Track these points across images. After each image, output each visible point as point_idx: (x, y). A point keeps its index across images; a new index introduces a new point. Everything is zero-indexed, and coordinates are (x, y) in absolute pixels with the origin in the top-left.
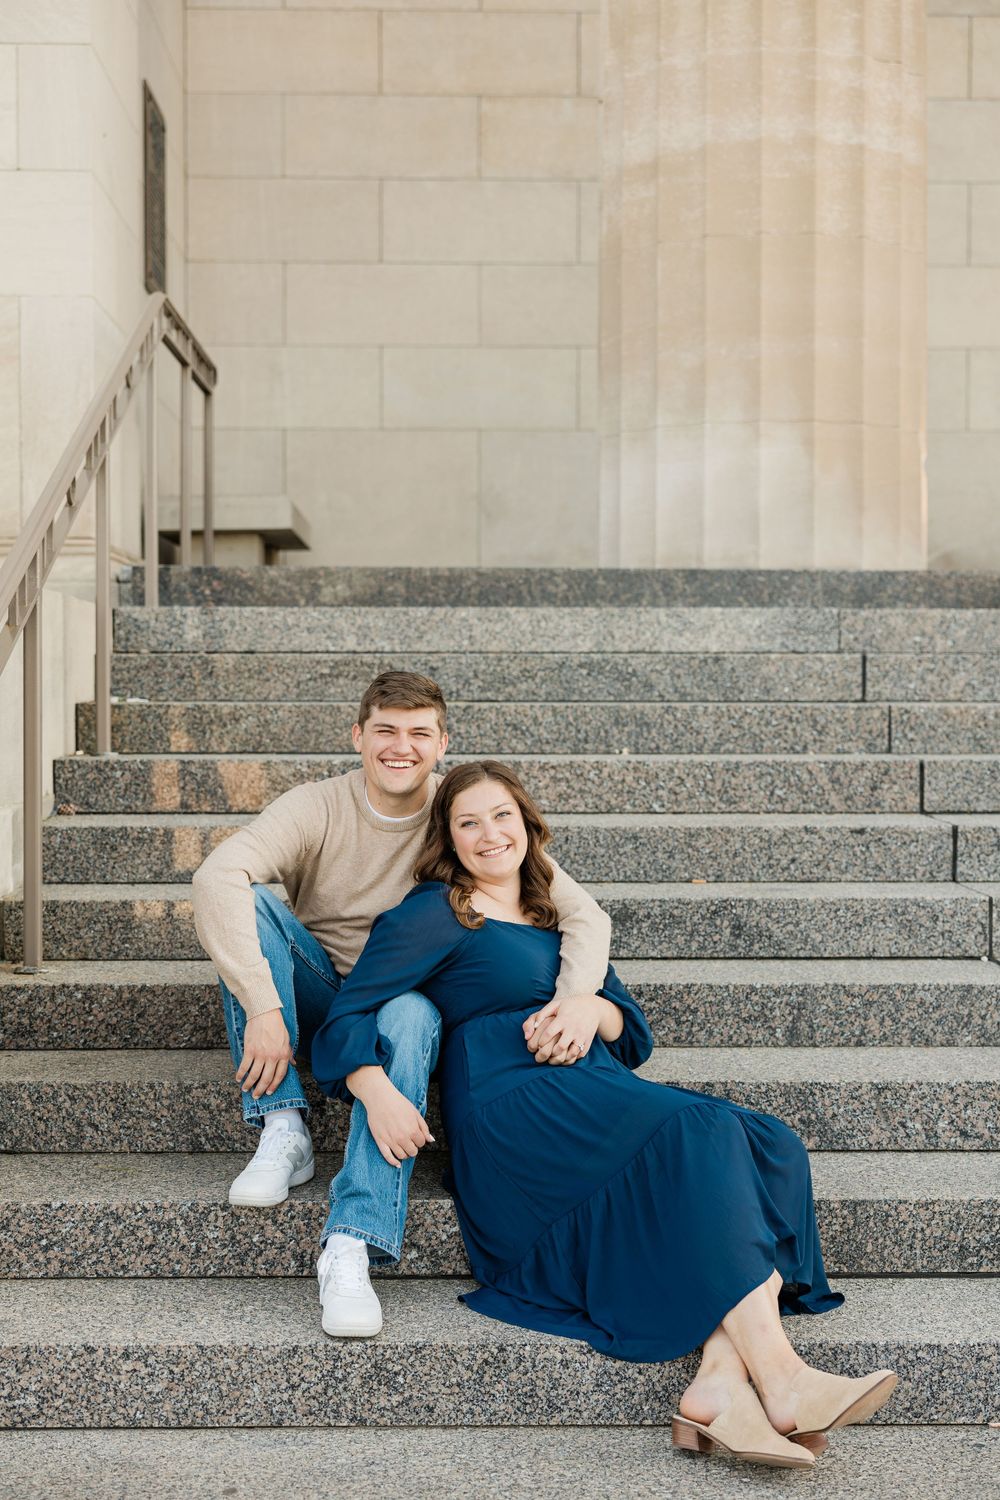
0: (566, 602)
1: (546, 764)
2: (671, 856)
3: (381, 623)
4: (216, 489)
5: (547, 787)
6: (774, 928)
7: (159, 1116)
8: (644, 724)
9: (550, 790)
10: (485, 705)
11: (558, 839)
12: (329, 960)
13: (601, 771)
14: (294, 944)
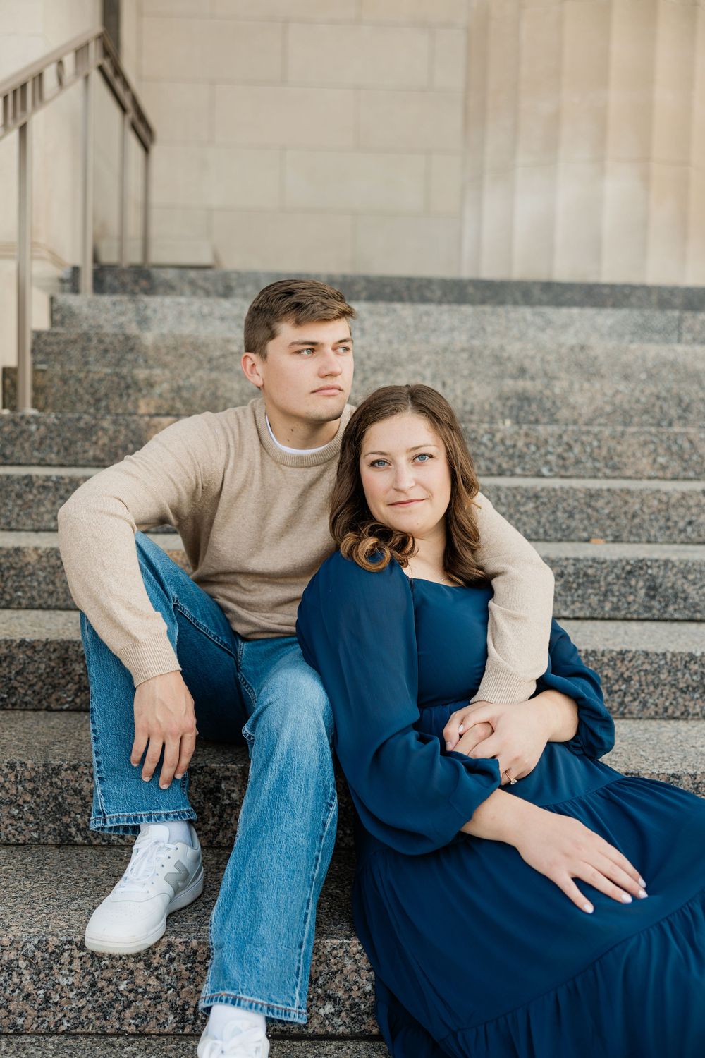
2: (571, 516)
4: (155, 230)
6: (691, 590)
7: (21, 802)
8: (525, 399)
12: (223, 617)
13: (493, 436)
14: (177, 601)
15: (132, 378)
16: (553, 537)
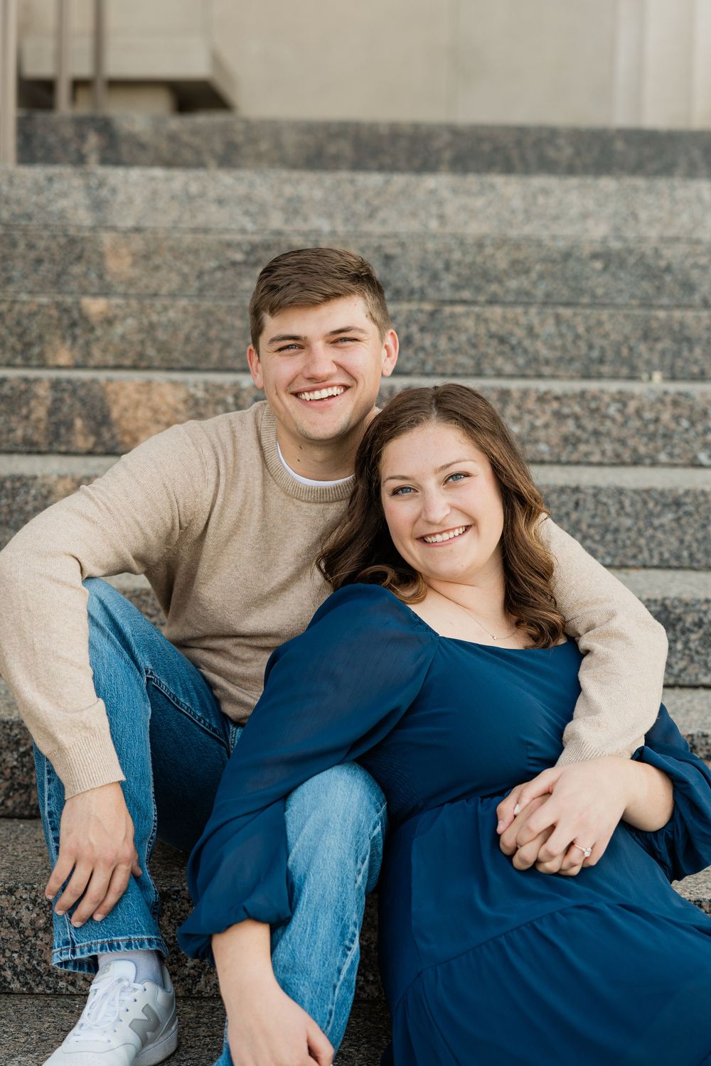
0: (571, 170)
1: (546, 393)
3: (318, 194)
5: (546, 426)
8: (683, 339)
9: (551, 431)
10: (459, 309)
11: (563, 504)
12: (210, 695)
13: (625, 405)
14: (151, 674)
15: (80, 310)
16: (703, 562)
